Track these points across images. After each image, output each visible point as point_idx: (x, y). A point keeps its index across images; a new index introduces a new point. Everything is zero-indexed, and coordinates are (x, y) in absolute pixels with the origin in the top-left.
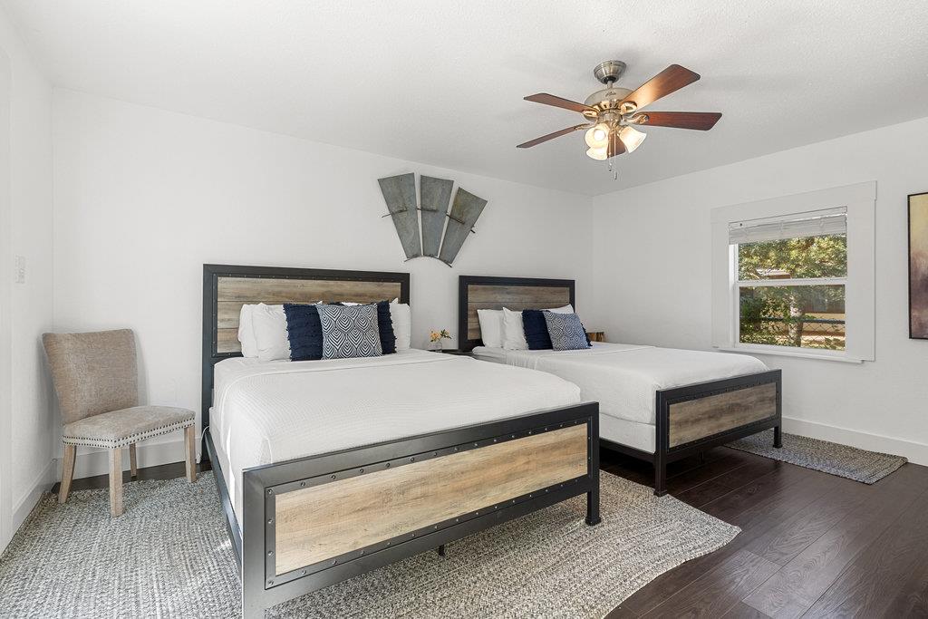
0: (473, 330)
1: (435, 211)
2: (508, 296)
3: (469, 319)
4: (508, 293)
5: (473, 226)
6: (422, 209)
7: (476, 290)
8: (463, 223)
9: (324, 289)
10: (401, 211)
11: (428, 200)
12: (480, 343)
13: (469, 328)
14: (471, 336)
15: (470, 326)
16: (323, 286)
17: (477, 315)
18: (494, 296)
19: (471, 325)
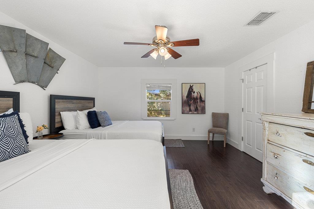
0: (58, 122)
1: (36, 57)
2: (74, 105)
3: (56, 117)
4: (73, 103)
5: (58, 70)
7: (59, 102)
8: (52, 67)
10: (11, 51)
11: (31, 49)
12: (62, 128)
14: (57, 125)
17: (60, 115)
19: (57, 119)
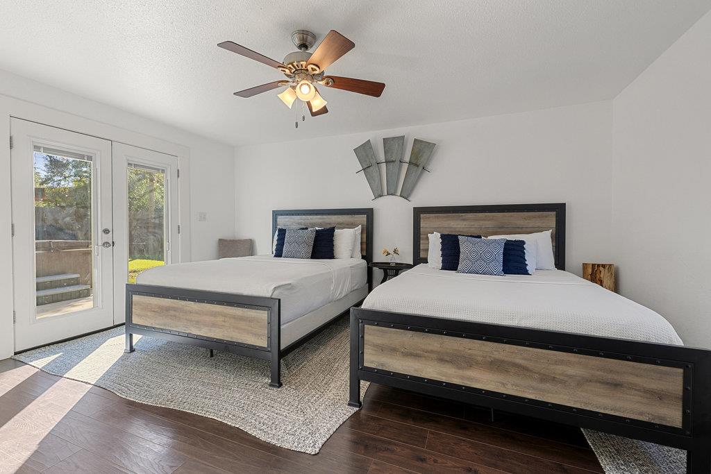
0: (425, 250)
1: (394, 161)
5: (427, 167)
6: (386, 162)
7: (428, 218)
8: (418, 167)
9: (321, 221)
11: (390, 154)
13: (421, 248)
14: (423, 255)
15: (422, 247)
16: (320, 219)
18: (449, 222)
